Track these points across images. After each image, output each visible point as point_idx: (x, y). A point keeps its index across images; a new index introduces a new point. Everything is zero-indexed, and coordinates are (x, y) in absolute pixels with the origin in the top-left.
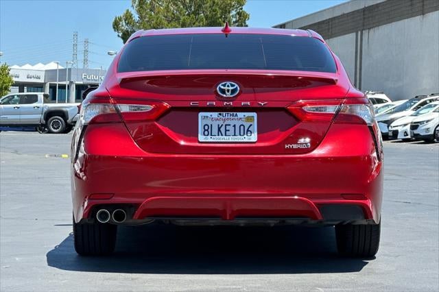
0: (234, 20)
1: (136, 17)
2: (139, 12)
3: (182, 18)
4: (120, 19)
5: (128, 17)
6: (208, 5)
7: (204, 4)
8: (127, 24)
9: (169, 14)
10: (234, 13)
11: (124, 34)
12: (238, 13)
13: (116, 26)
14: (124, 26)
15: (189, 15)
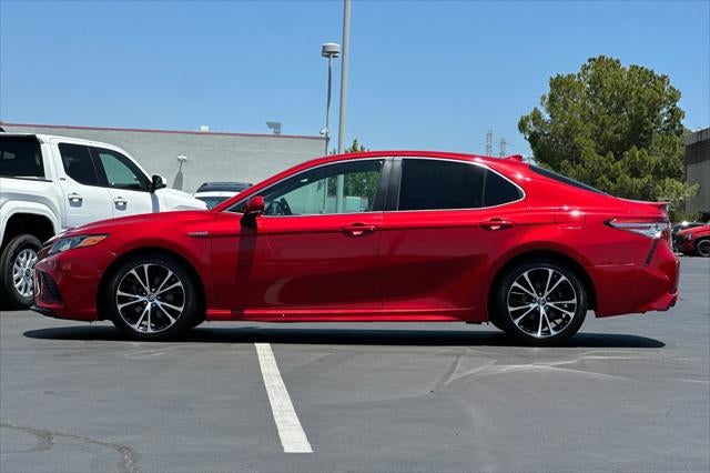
0: (665, 118)
1: (546, 117)
2: (549, 110)
3: (601, 118)
4: (527, 118)
5: (536, 116)
6: (632, 101)
7: (627, 100)
8: (535, 125)
9: (586, 113)
10: (665, 110)
11: (531, 136)
12: (670, 111)
13: (522, 126)
14: (532, 127)
15: (609, 114)
